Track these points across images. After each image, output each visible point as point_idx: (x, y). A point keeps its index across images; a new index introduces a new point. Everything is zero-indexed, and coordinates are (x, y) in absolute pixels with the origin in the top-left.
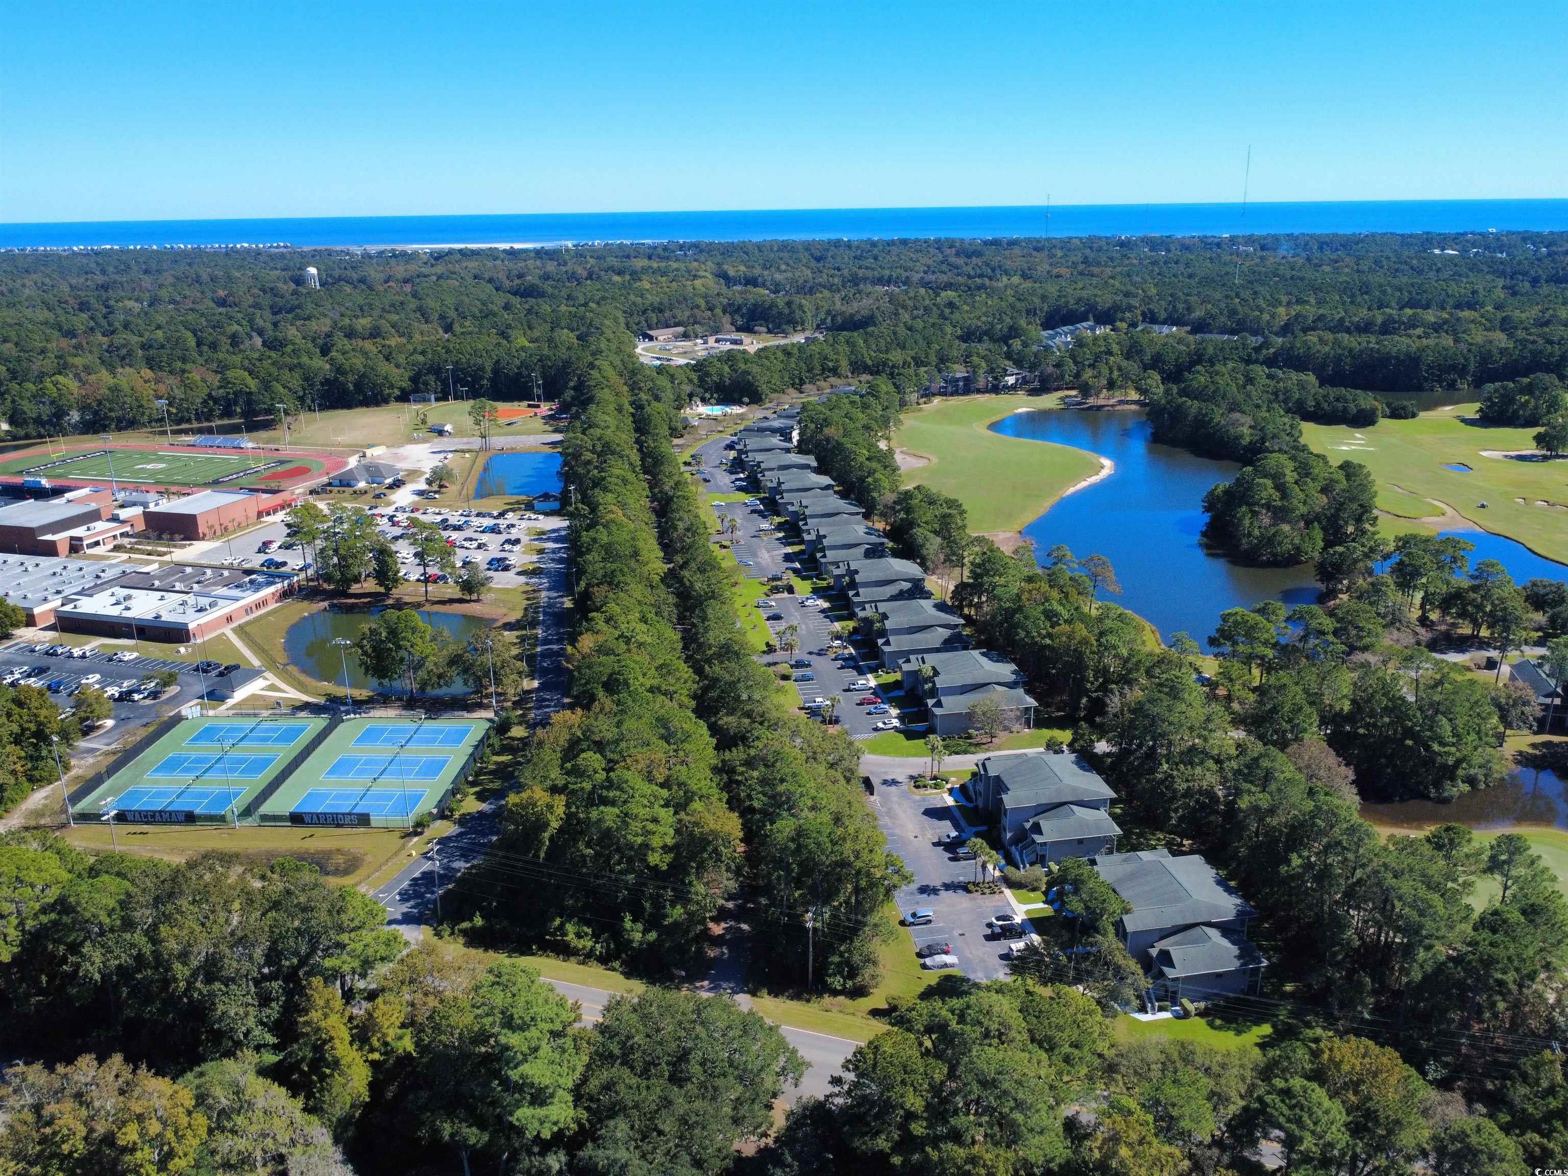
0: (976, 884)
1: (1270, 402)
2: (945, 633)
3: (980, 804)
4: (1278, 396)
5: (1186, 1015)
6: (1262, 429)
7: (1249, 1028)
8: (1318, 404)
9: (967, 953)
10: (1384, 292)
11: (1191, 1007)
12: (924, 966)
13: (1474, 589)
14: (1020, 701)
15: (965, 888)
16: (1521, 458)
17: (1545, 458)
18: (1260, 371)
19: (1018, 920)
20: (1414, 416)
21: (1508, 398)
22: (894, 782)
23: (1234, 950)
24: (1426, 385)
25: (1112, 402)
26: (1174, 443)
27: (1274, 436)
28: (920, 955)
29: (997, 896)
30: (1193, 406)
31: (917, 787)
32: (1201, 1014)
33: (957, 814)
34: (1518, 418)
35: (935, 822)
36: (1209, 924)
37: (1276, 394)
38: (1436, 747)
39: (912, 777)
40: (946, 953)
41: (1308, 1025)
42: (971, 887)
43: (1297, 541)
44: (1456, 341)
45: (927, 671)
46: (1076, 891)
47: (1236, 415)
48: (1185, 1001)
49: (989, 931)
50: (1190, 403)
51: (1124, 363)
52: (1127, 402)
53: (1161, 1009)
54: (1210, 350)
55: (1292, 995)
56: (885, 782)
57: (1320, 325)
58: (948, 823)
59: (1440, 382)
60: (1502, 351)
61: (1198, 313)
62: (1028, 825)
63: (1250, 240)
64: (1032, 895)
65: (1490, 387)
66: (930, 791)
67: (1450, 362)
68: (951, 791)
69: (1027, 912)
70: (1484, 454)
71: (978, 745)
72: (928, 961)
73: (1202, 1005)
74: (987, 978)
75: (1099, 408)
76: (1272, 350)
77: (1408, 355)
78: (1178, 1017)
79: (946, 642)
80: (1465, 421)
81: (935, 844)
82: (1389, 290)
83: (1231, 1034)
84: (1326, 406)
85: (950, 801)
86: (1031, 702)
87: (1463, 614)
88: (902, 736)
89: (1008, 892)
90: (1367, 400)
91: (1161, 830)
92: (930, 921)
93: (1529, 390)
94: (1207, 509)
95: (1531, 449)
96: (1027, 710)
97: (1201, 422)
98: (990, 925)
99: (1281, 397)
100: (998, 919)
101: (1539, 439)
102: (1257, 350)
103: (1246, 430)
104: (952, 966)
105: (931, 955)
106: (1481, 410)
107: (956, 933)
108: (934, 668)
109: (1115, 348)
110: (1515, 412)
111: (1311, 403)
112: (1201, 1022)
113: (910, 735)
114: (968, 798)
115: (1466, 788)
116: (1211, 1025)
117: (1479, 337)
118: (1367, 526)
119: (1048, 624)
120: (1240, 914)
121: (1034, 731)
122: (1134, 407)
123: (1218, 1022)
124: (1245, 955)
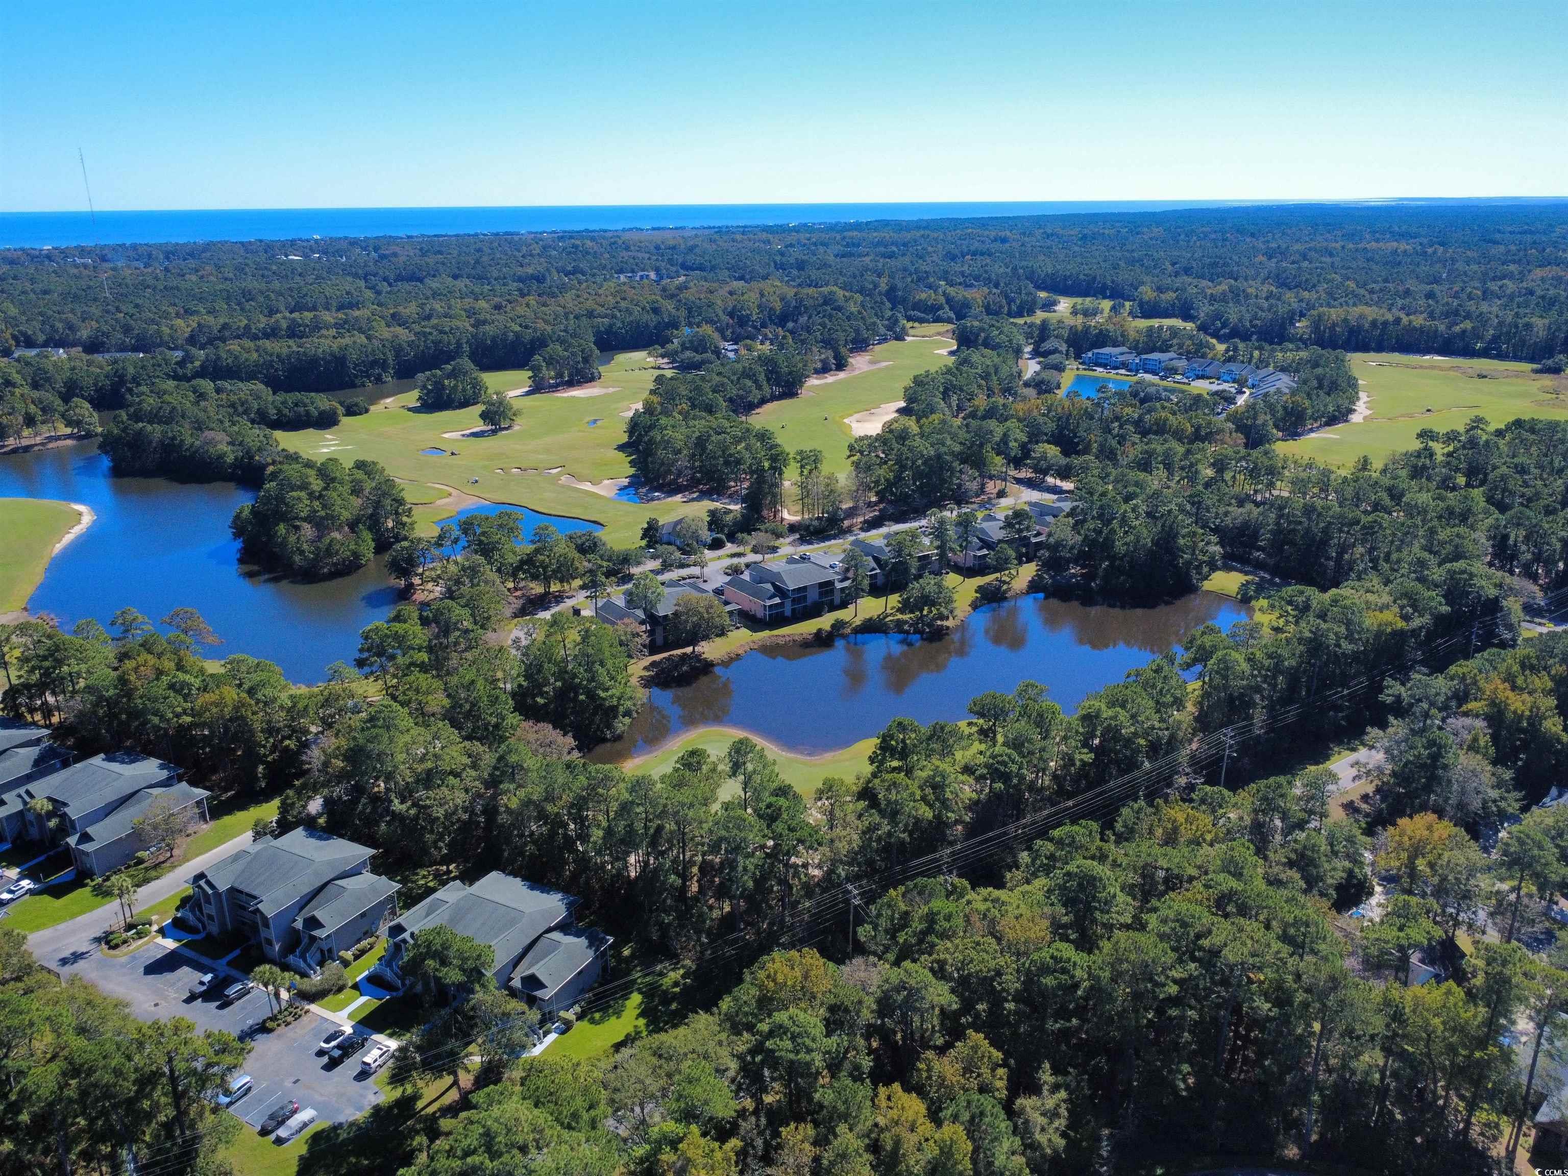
0: (273, 1018)
1: (231, 415)
2: (33, 752)
3: (214, 928)
4: (237, 409)
5: (567, 1027)
6: (241, 444)
7: (623, 1006)
8: (279, 411)
9: (317, 1097)
10: (267, 297)
11: (570, 1015)
12: (279, 1141)
13: (537, 551)
14: (189, 796)
15: (263, 1028)
16: (475, 435)
17: (494, 432)
18: (206, 385)
19: (348, 1030)
20: (367, 411)
21: (439, 387)
22: (77, 957)
23: (583, 941)
24: (358, 382)
25: (38, 440)
26: (146, 473)
27: (260, 450)
28: (264, 1132)
29: (305, 1019)
30: (155, 431)
31: (116, 947)
32: (580, 1017)
33: (188, 953)
34: (453, 401)
35: (168, 976)
36: (549, 930)
37: (233, 405)
38: (603, 694)
39: (98, 940)
40: (295, 1112)
41: (661, 974)
42: (270, 1024)
43: (352, 547)
44: (369, 338)
45: (41, 804)
46: (444, 962)
47: (209, 434)
48: (562, 1014)
49: (325, 1059)
50: (149, 428)
51: (36, 394)
52: (58, 438)
53: (546, 1034)
54: (131, 370)
55: (633, 956)
56: (64, 962)
57: (227, 334)
58: (185, 970)
59: (368, 377)
60: (410, 344)
61: (84, 333)
62: (299, 924)
63: (83, 251)
64: (341, 996)
65: (421, 377)
66: (135, 945)
67: (371, 358)
68: (162, 932)
69: (350, 1017)
70: (446, 436)
71: (156, 866)
72: (282, 1132)
73: (577, 1008)
74: (360, 1109)
75: (27, 449)
76: (197, 364)
77: (332, 354)
78: (563, 1033)
79: (37, 763)
80: (410, 409)
81: (189, 1000)
82: (272, 296)
83: (613, 1019)
84: (286, 411)
85: (170, 944)
86: (201, 793)
87: (535, 577)
88: (46, 898)
89: (313, 1007)
90: (322, 402)
91: (422, 866)
92: (249, 1089)
93: (452, 375)
94: (237, 535)
95: (480, 427)
96: (199, 803)
97: (170, 447)
98: (321, 1053)
99: (240, 409)
100: (327, 1041)
101: (484, 416)
102: (182, 363)
103: (224, 447)
104: (312, 1121)
105: (281, 1123)
106: (420, 398)
107: (288, 1084)
108: (50, 799)
109: (16, 378)
110: (449, 396)
111: (272, 411)
112: (584, 1025)
113: (57, 891)
114: (192, 930)
115: (627, 720)
116: (593, 1021)
117: (384, 332)
118: (405, 519)
119: (180, 699)
120: (569, 906)
121: (212, 824)
122: (69, 442)
123: (597, 1016)
124: (593, 942)
